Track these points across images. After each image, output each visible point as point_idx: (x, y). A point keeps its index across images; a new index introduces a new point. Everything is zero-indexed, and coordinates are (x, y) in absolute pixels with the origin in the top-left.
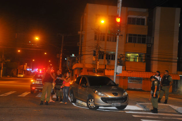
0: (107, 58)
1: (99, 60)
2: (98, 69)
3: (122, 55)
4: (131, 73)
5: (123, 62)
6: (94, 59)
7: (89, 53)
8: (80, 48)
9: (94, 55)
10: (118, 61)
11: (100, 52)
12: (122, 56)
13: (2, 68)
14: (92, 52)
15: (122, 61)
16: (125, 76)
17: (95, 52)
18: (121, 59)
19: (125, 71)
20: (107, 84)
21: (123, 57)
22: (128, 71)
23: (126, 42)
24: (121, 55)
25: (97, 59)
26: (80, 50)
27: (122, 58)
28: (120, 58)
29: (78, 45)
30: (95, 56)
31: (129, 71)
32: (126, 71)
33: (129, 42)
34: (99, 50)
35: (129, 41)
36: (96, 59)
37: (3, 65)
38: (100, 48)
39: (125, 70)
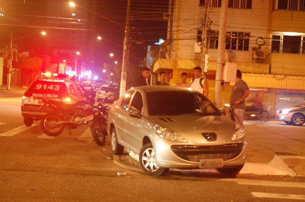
0: (227, 47)
1: (210, 50)
2: (206, 71)
3: (261, 38)
4: (283, 79)
5: (264, 55)
6: (197, 48)
7: (187, 35)
8: (169, 25)
9: (199, 39)
10: (255, 52)
11: (210, 32)
12: (262, 40)
13: (11, 69)
14: (195, 34)
15: (263, 53)
16: (270, 87)
17: (200, 32)
18: (260, 48)
19: (269, 75)
20: (197, 110)
21: (264, 44)
22: (276, 76)
23: (273, 9)
24: (259, 40)
25: (205, 49)
26: (169, 29)
27: (262, 45)
28: (257, 46)
29: (164, 18)
30: (200, 43)
31: (279, 76)
32: (272, 76)
33: (278, 8)
34: (210, 28)
35: (280, 7)
36: (202, 49)
37: (11, 63)
38: (210, 24)
39: (270, 73)
